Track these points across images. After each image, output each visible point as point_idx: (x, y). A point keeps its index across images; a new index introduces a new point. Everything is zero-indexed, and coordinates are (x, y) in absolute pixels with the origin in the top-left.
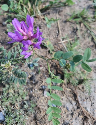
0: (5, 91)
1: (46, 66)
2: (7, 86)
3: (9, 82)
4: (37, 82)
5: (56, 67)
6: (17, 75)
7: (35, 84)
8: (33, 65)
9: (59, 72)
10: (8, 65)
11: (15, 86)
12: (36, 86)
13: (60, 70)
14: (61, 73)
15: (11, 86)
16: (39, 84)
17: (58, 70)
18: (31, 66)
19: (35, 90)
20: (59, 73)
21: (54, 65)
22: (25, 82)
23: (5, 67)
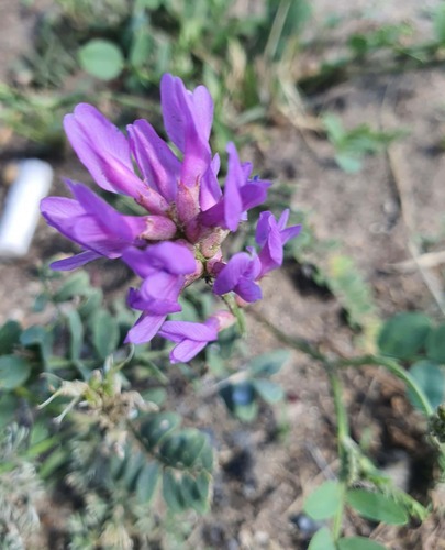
0: (84, 535)
1: (326, 402)
2: (95, 505)
3: (109, 484)
4: (270, 490)
5: (383, 410)
6: (157, 450)
7: (257, 503)
8: (252, 394)
9: (397, 435)
10: (105, 387)
11: (139, 510)
12: (264, 514)
13: (403, 428)
14: (410, 443)
15: (119, 512)
16: (277, 501)
17: (393, 427)
18: (239, 397)
19: (253, 533)
20: (402, 447)
21: (372, 393)
23: (83, 398)
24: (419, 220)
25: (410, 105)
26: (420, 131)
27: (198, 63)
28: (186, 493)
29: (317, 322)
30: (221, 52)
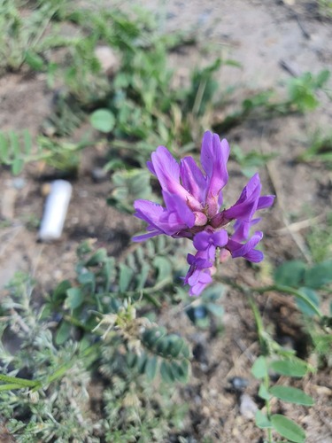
0: (114, 401)
1: (243, 312)
2: (118, 383)
3: (126, 370)
4: (215, 366)
5: (275, 314)
6: (155, 349)
7: (210, 373)
8: (206, 312)
9: (285, 328)
10: (127, 316)
11: (144, 384)
12: (213, 380)
13: (288, 324)
14: (292, 332)
15: (133, 386)
16: (220, 371)
17: (282, 324)
18: (198, 314)
19: (208, 391)
20: (288, 335)
21: (268, 305)
22: (185, 372)
23: (116, 324)
24: (287, 204)
25: (277, 137)
26: (284, 152)
27: (154, 118)
28: (175, 372)
29: (234, 266)
30: (167, 112)
